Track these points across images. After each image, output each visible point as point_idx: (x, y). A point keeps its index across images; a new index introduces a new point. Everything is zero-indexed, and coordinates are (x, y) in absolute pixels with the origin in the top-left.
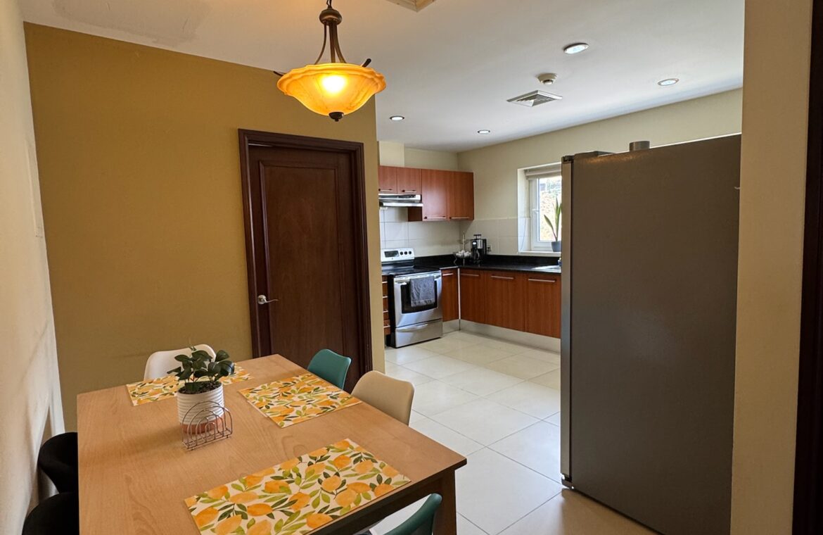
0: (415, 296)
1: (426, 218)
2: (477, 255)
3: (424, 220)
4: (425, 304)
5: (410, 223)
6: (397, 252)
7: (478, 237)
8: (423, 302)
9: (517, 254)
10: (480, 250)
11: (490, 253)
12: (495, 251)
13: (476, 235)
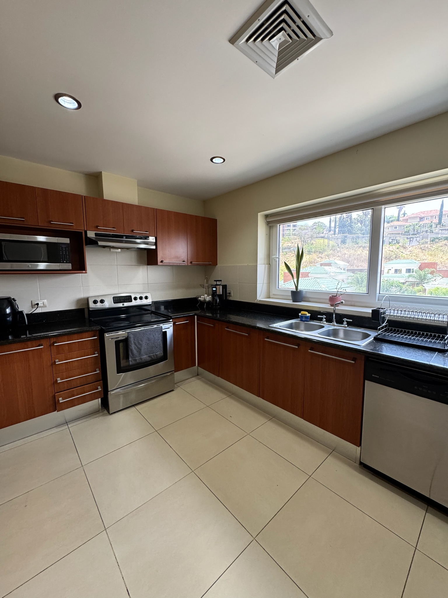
0: (135, 352)
1: (162, 262)
2: (216, 301)
3: (159, 263)
4: (149, 359)
5: (149, 266)
6: (130, 297)
7: (218, 283)
8: (145, 357)
9: (256, 302)
10: (219, 296)
11: (231, 298)
12: (236, 296)
13: (216, 281)
